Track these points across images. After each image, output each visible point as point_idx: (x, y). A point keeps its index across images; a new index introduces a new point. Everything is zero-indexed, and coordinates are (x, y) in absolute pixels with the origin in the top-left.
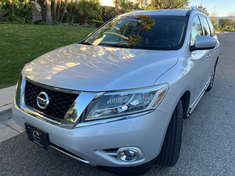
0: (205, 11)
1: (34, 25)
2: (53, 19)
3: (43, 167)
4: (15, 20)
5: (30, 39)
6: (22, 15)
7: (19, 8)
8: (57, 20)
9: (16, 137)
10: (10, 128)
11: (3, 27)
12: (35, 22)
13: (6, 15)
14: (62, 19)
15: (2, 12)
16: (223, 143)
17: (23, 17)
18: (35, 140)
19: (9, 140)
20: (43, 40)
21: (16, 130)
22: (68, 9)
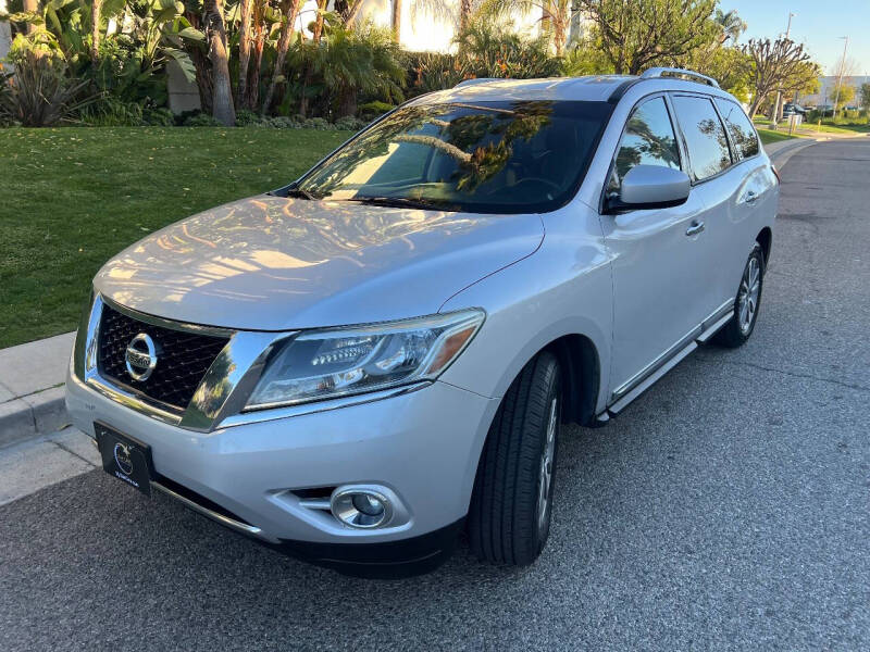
0: (801, 57)
1: (171, 128)
2: (237, 103)
3: (149, 559)
4: (109, 111)
5: (153, 176)
6: (135, 93)
7: (123, 71)
8: (250, 108)
9: (82, 478)
10: (68, 454)
11: (67, 139)
12: (176, 118)
13: (81, 96)
14: (266, 106)
15: (68, 87)
16: (724, 510)
17: (138, 100)
18: (120, 472)
19: (62, 485)
20: (195, 180)
21: (82, 459)
22: (288, 71)
